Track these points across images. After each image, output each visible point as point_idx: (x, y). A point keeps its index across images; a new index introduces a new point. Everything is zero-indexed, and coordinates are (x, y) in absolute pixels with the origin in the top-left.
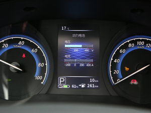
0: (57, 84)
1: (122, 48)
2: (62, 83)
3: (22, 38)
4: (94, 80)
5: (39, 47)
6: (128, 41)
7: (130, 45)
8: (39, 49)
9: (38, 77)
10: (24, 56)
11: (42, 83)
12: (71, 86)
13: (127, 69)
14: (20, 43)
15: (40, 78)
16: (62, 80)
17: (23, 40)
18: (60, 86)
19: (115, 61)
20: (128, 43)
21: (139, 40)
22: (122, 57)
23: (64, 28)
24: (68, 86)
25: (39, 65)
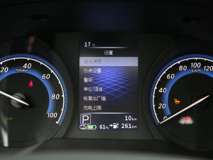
0: (79, 124)
1: (170, 72)
2: (85, 122)
3: (28, 59)
4: (130, 118)
5: (52, 71)
6: (179, 62)
7: (181, 67)
8: (52, 74)
9: (51, 114)
10: (31, 84)
11: (57, 122)
12: (98, 127)
13: (177, 102)
14: (25, 66)
15: (54, 115)
16: (85, 118)
17: (30, 61)
18: (83, 127)
19: (161, 91)
20: (178, 65)
21: (194, 61)
22: (171, 85)
23: (88, 44)
24: (94, 127)
25: (53, 97)
